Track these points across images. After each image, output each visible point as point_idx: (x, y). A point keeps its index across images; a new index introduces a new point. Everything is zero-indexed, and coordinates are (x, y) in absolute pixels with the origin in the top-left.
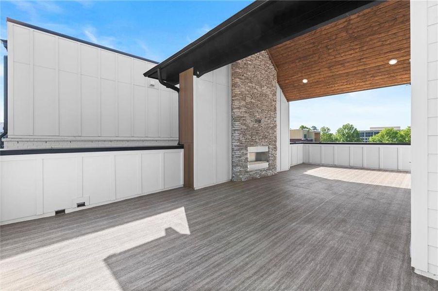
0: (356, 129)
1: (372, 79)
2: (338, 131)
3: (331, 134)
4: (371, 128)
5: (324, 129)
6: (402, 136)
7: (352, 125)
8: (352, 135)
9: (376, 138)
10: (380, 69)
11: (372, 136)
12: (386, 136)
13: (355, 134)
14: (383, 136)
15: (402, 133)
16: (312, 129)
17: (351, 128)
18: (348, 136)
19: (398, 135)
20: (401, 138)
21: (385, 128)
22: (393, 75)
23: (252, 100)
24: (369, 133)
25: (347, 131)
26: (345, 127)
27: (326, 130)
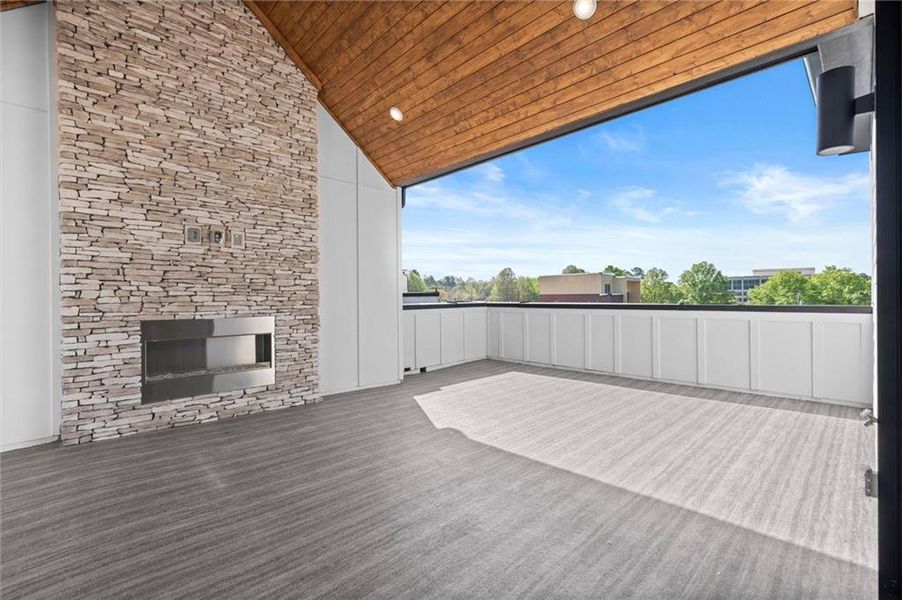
0: (719, 273)
1: (550, 85)
2: (684, 277)
3: (670, 284)
4: (755, 271)
5: (654, 273)
6: (814, 287)
7: (711, 265)
8: (712, 286)
9: (761, 292)
10: (557, 45)
11: (753, 287)
12: (781, 287)
13: (718, 285)
14: (775, 288)
15: (815, 281)
16: (633, 273)
17: (710, 270)
18: (702, 287)
19: (807, 286)
20: (812, 291)
21: (781, 271)
22: (601, 63)
23: (165, 165)
24: (750, 282)
25: (701, 276)
26: (698, 268)
27: (658, 275)
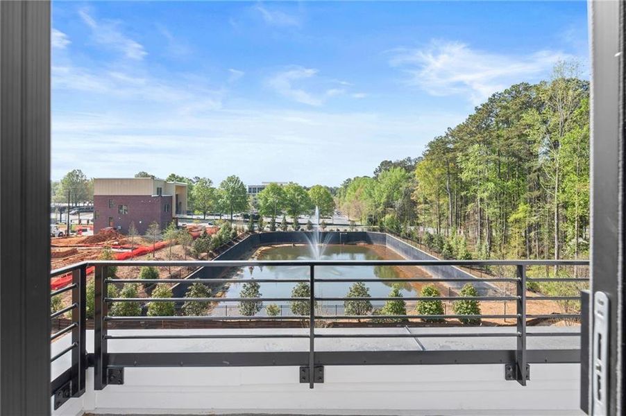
2: (222, 185)
3: (214, 189)
5: (204, 181)
7: (238, 178)
8: (238, 190)
13: (241, 190)
14: (268, 193)
17: (237, 181)
18: (232, 191)
21: (271, 183)
24: (261, 189)
25: (232, 184)
26: (231, 179)
27: (205, 183)
